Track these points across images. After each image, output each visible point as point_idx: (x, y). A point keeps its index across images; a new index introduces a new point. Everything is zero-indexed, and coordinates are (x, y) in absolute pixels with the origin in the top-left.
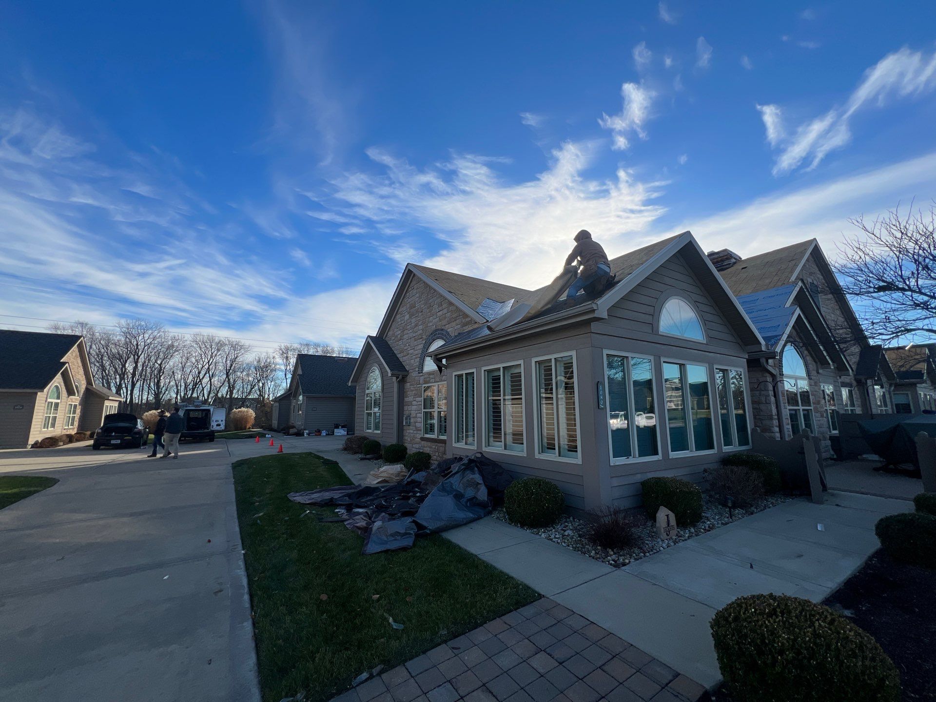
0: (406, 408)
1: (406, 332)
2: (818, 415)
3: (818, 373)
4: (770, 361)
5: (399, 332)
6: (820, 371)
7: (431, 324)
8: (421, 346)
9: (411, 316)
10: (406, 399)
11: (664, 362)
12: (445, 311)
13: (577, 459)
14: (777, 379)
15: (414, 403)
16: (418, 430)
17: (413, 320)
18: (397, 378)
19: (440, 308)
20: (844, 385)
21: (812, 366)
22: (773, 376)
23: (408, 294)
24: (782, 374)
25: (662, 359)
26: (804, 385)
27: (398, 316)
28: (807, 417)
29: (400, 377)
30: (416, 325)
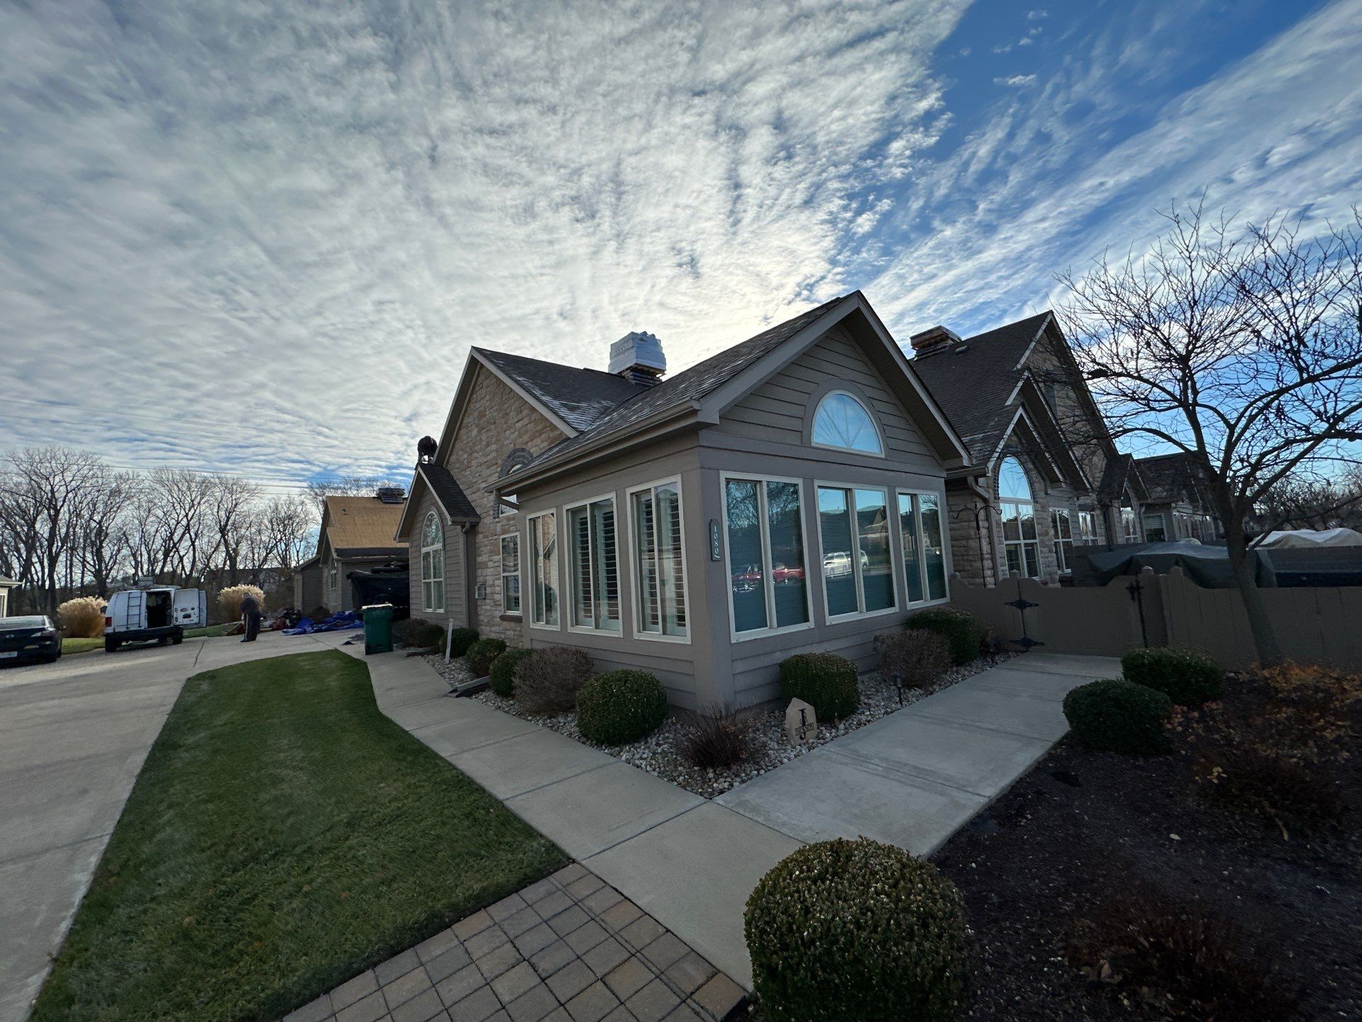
0: (479, 572)
1: (475, 455)
2: (1045, 550)
3: (1046, 494)
4: (981, 480)
6: (1050, 491)
7: (508, 441)
9: (480, 429)
10: (480, 559)
11: (820, 487)
12: (526, 421)
13: (683, 638)
14: (990, 503)
15: (490, 564)
16: (496, 604)
17: (484, 437)
18: (463, 527)
19: (520, 417)
20: (1083, 508)
21: (1039, 485)
22: (985, 500)
23: (474, 396)
24: (997, 498)
25: (817, 483)
26: (1027, 512)
27: (462, 432)
28: (1030, 553)
29: (468, 525)
30: (488, 445)
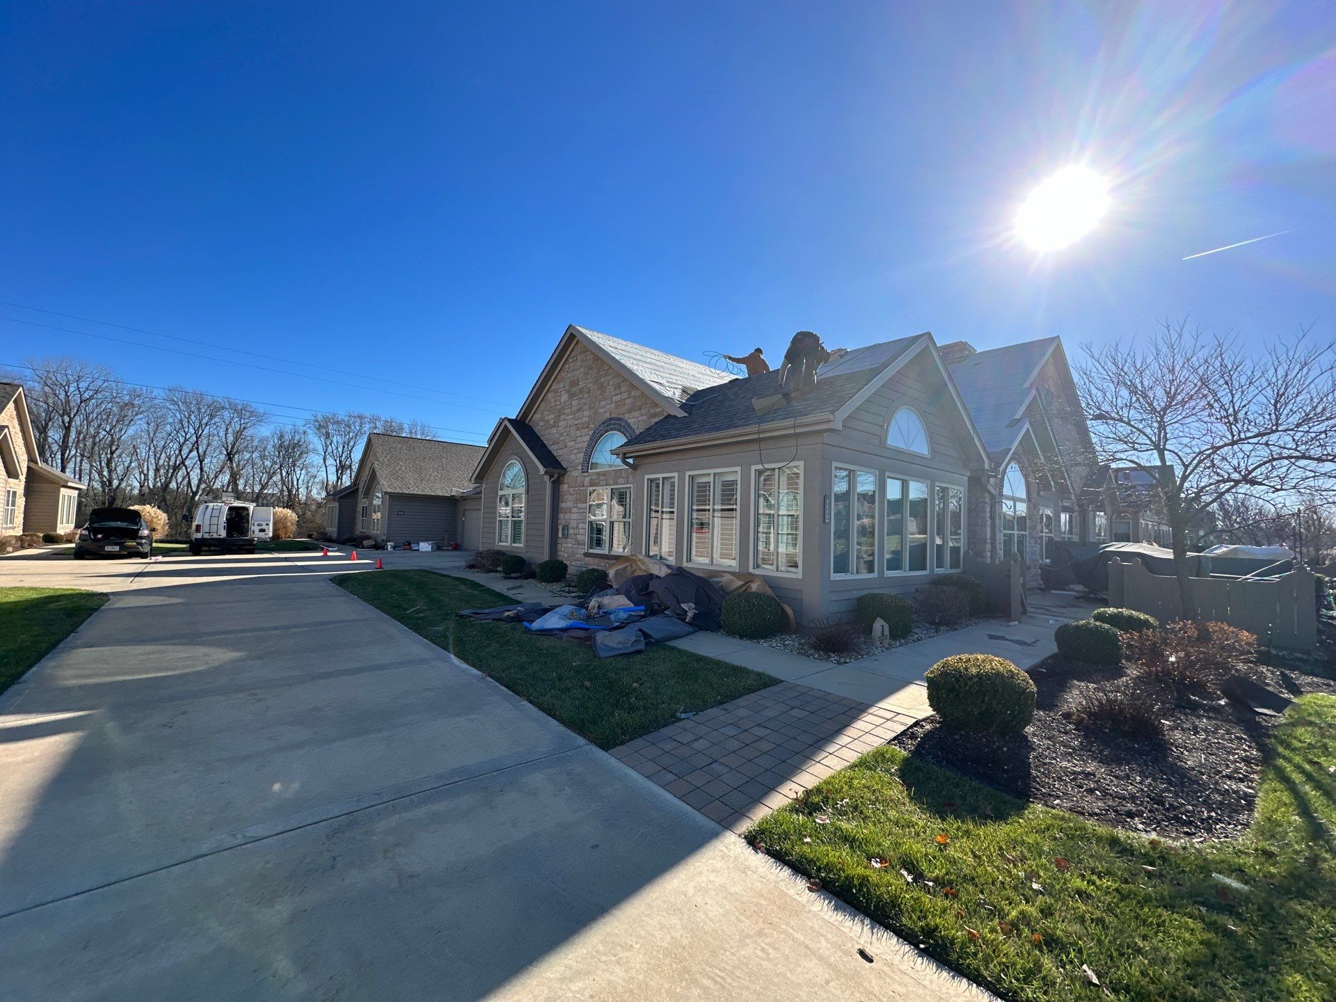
0: (561, 516)
1: (563, 417)
2: (1033, 541)
3: (1038, 495)
4: (992, 480)
5: (553, 416)
6: (1042, 493)
7: (602, 410)
8: (587, 438)
9: (572, 396)
10: (563, 505)
11: (889, 477)
12: (625, 396)
13: (797, 574)
14: (997, 499)
15: (574, 510)
16: (579, 543)
17: (575, 403)
18: (551, 477)
19: (618, 391)
20: (1065, 510)
21: (1034, 487)
22: (993, 497)
23: (567, 366)
24: (1001, 495)
25: (887, 474)
26: (1022, 509)
28: (1021, 543)
29: (556, 476)
30: (579, 410)
